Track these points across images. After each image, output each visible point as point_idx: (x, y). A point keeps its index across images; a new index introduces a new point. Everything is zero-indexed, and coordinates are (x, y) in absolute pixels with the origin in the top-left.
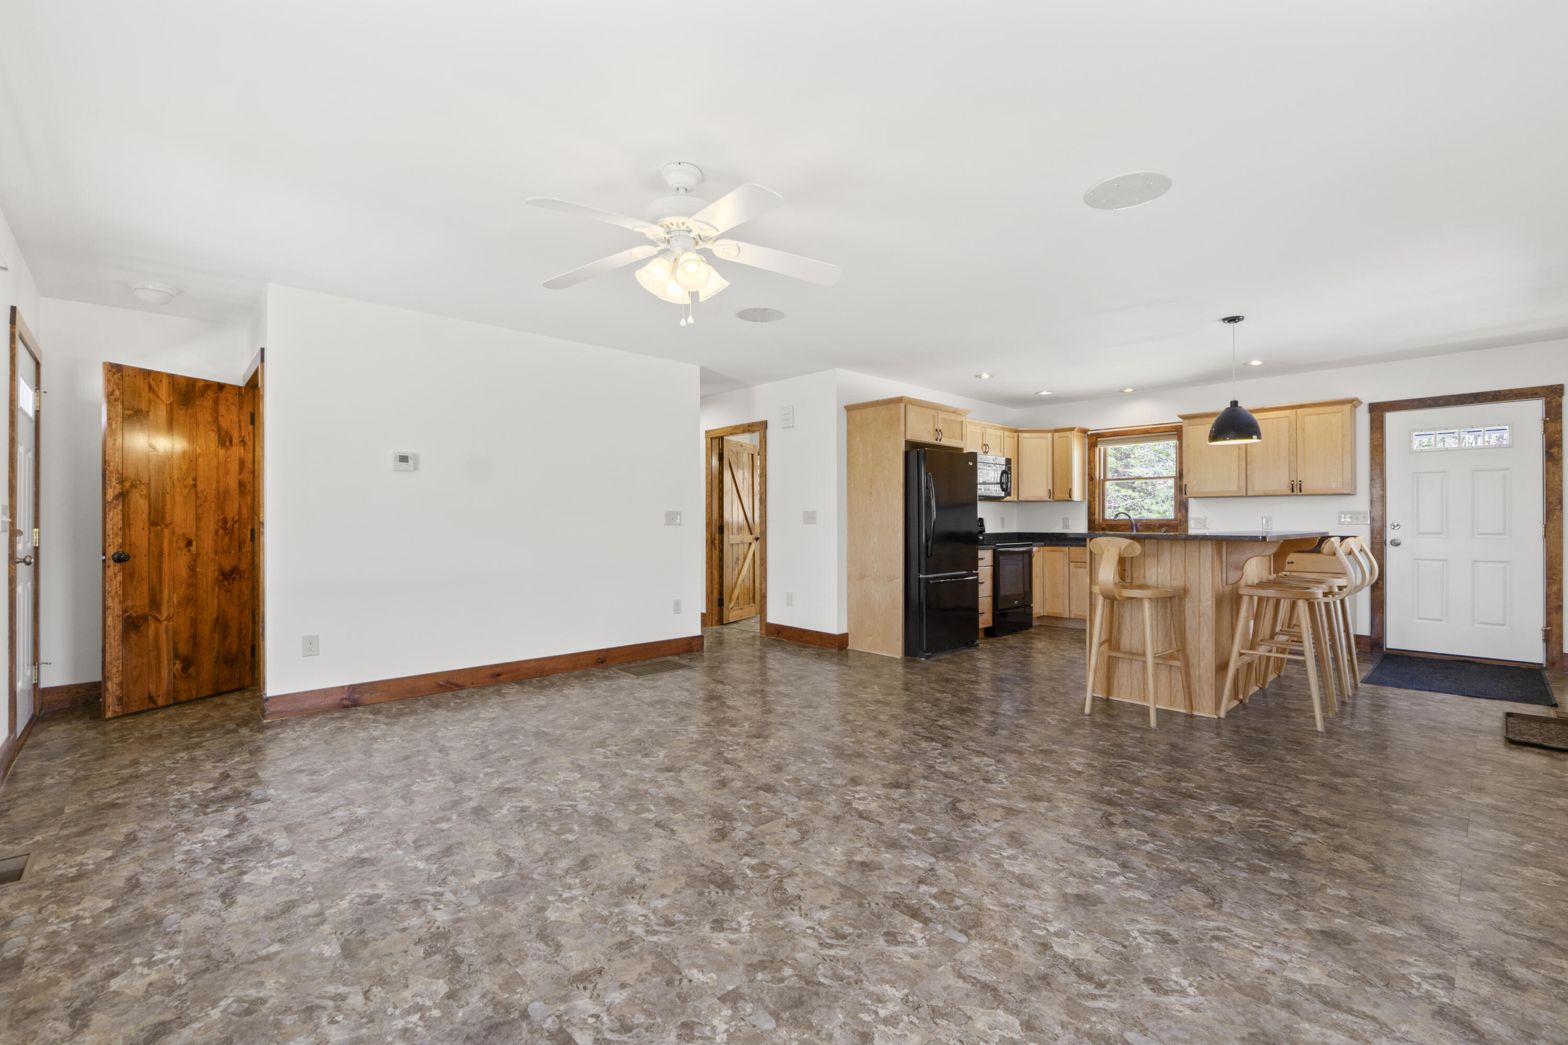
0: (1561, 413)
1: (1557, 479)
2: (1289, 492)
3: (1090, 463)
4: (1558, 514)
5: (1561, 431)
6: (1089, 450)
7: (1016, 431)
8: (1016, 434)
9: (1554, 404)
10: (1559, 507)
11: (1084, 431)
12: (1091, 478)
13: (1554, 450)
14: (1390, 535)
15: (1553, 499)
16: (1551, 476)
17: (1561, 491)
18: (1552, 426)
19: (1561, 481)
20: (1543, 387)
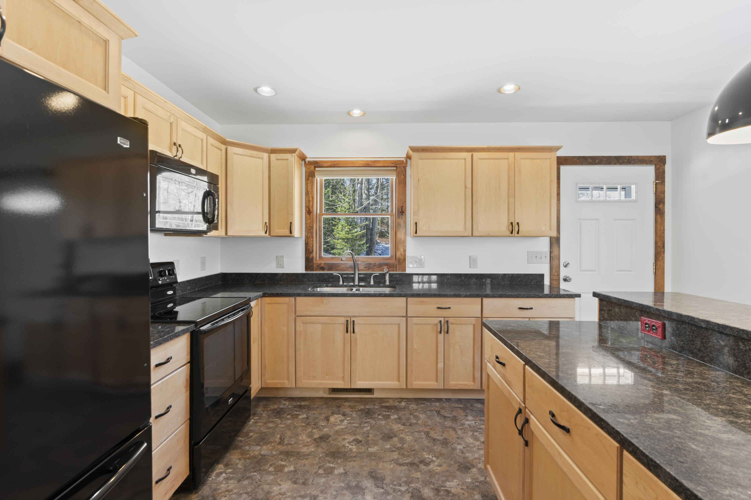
0: (664, 177)
1: (662, 228)
2: (508, 234)
3: (307, 194)
4: (662, 255)
5: (664, 191)
6: (307, 179)
7: (224, 142)
8: (223, 147)
9: (661, 170)
10: (663, 250)
11: (303, 158)
12: (309, 212)
13: (661, 206)
14: (563, 272)
15: (659, 244)
16: (659, 226)
17: (664, 237)
18: (659, 186)
19: (664, 230)
20: (655, 156)
